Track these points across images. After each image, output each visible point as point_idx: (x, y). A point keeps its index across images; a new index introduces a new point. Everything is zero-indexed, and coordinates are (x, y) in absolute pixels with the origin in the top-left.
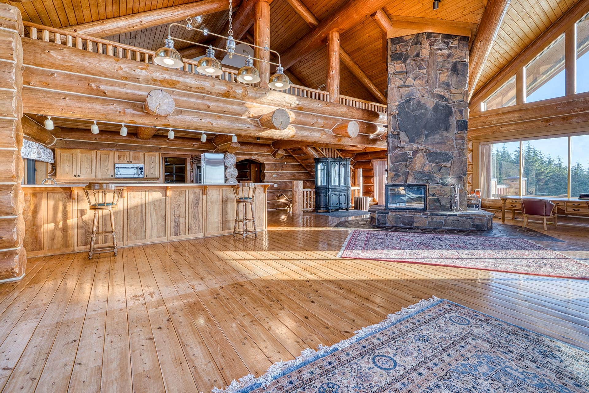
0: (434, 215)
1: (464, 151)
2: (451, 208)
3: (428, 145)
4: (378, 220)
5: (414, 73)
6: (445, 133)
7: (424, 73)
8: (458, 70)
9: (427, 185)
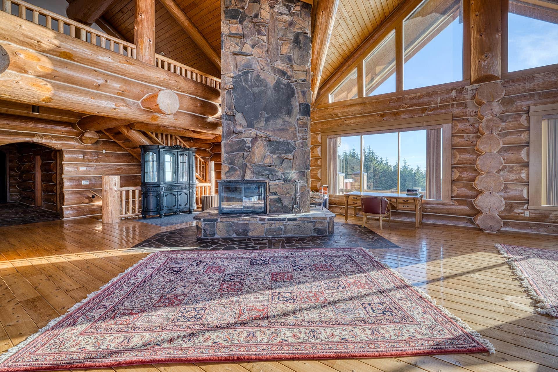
0: (272, 220)
1: (307, 141)
2: (292, 210)
3: (268, 131)
4: (204, 230)
5: (253, 39)
6: (287, 118)
7: (263, 40)
8: (300, 43)
9: (267, 181)
